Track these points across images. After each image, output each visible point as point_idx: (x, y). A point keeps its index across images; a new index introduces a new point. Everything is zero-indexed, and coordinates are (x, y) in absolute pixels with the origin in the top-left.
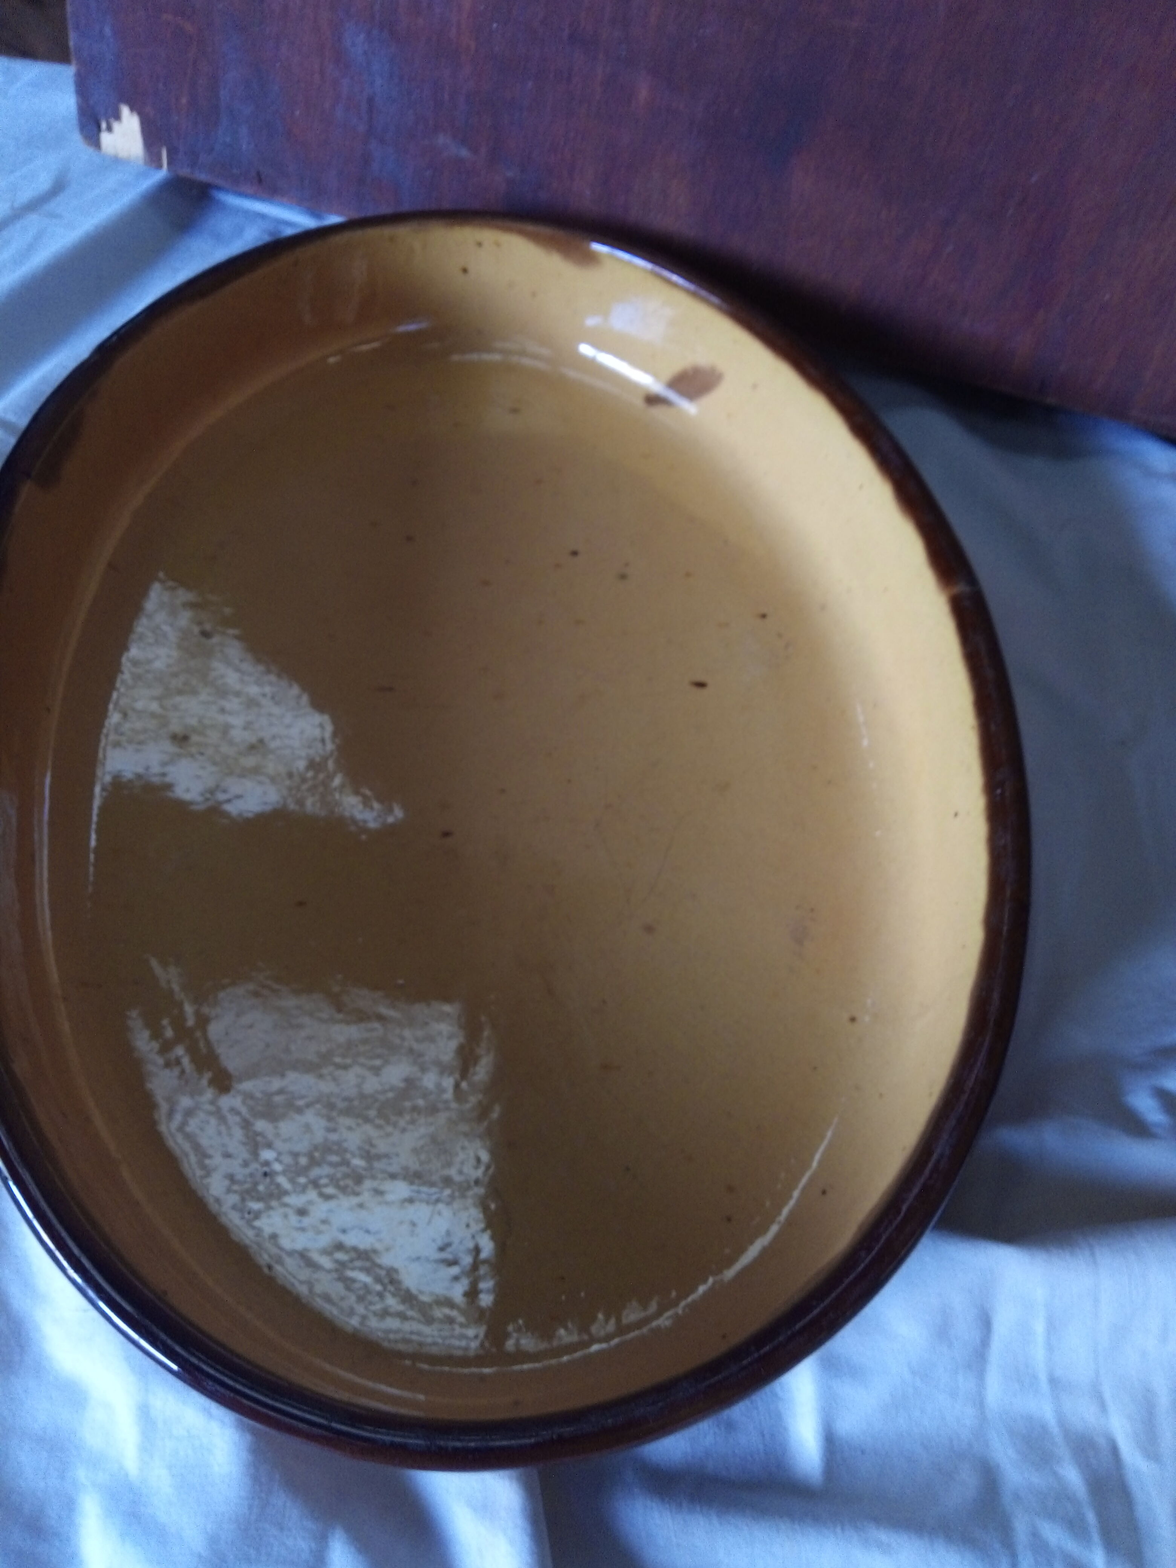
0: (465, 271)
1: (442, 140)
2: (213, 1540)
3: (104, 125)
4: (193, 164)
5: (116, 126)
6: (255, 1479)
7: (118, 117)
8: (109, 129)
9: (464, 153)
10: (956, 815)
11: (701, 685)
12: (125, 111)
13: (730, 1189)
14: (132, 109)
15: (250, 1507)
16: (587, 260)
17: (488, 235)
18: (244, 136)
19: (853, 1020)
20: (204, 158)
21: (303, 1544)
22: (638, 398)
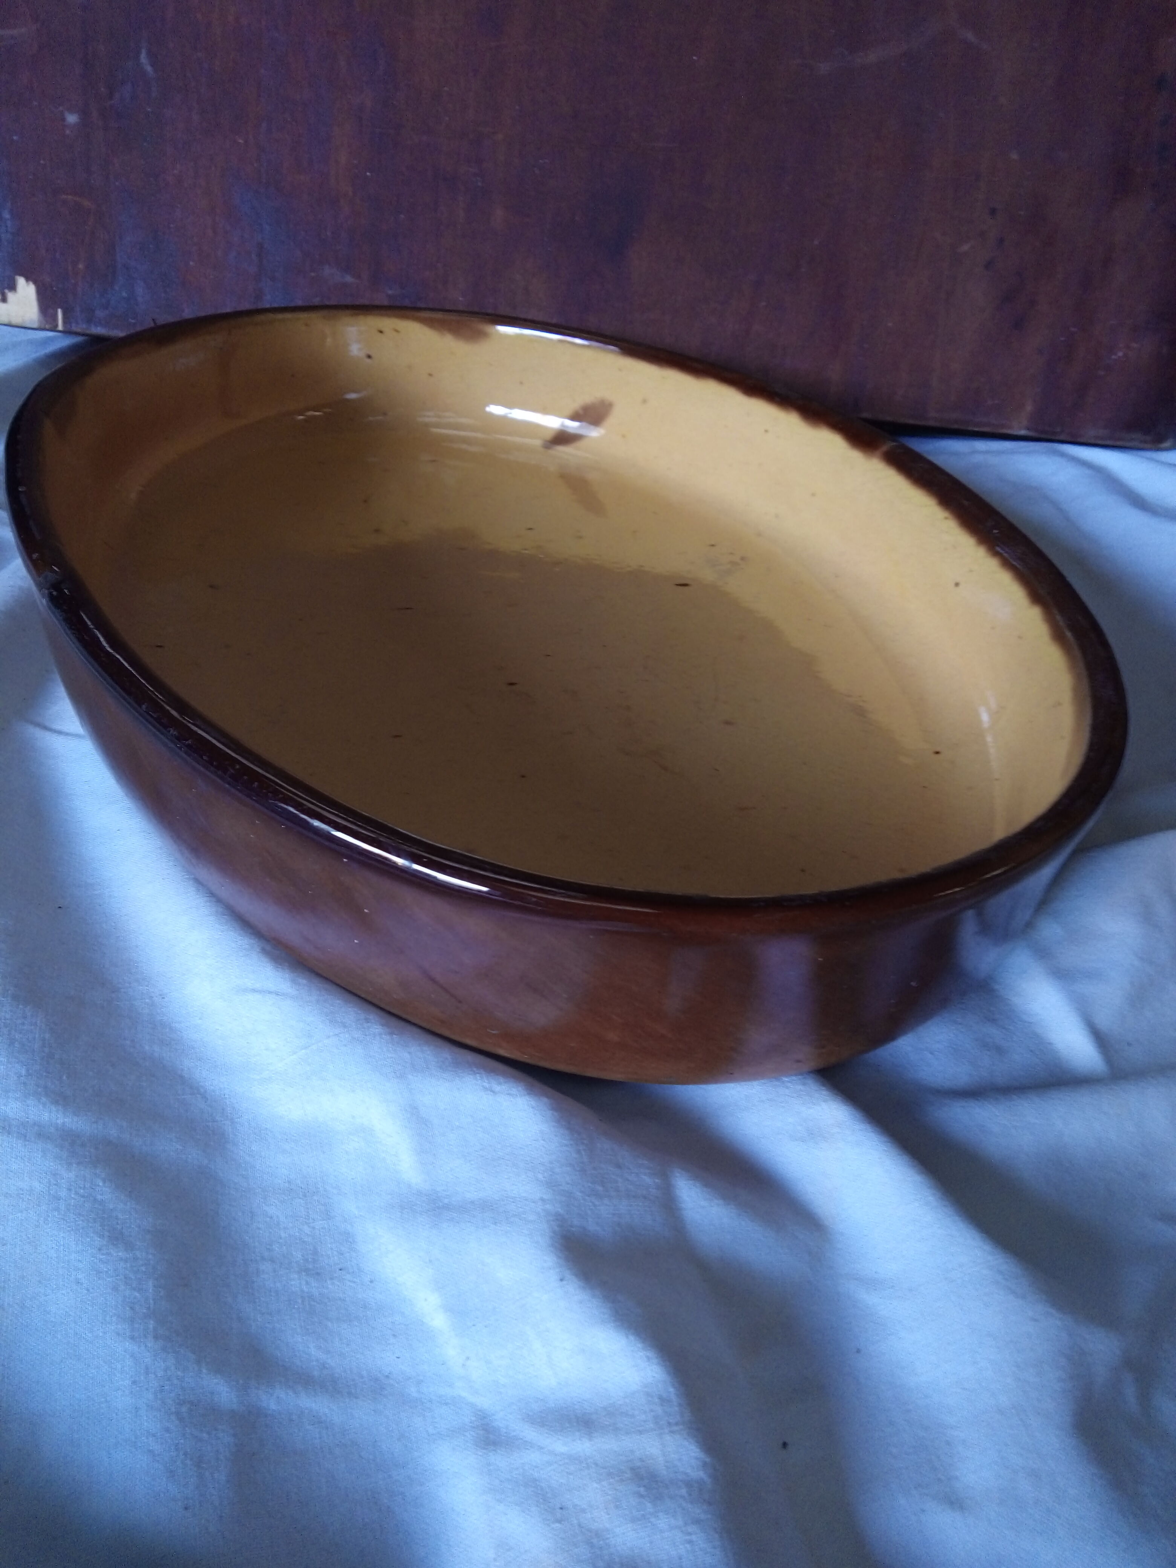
0: (370, 358)
1: (327, 271)
2: (551, 1184)
4: (90, 320)
5: (10, 296)
7: (13, 287)
8: (4, 299)
9: (349, 279)
10: (957, 584)
12: (21, 281)
14: (28, 279)
15: (579, 1152)
16: (477, 336)
17: (388, 323)
18: (140, 290)
19: (937, 753)
20: (100, 313)
21: (647, 1180)
22: (537, 443)
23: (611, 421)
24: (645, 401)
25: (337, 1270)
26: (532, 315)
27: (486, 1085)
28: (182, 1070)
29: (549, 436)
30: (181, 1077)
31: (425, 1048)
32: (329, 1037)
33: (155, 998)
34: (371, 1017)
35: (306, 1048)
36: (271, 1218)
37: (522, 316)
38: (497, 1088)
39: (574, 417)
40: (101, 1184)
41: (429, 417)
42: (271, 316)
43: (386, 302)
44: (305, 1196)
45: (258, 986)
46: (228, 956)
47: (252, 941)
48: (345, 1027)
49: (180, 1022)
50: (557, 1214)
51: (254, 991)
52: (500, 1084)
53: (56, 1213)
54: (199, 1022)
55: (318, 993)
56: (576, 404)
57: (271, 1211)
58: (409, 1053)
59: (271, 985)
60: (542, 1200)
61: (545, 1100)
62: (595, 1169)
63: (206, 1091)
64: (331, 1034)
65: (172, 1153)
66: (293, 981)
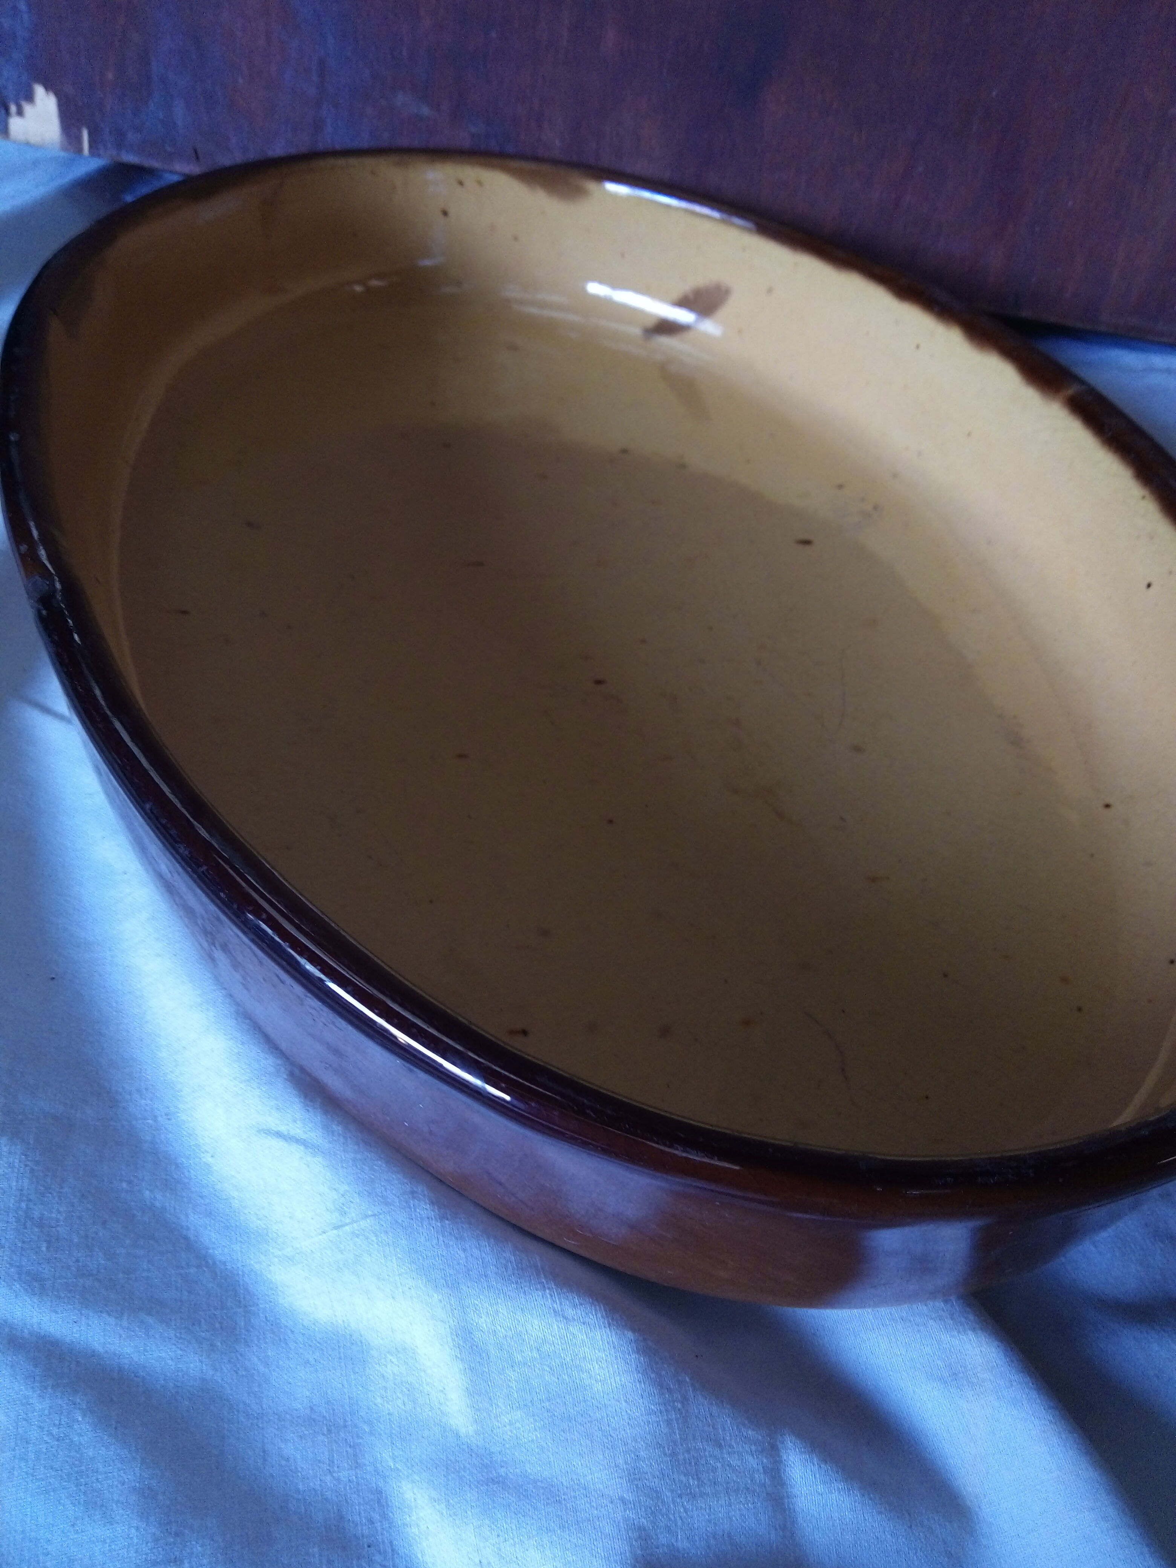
0: (445, 213)
1: (400, 99)
3: (13, 109)
4: (120, 144)
5: (28, 108)
6: (661, 1385)
7: (30, 97)
8: (20, 113)
9: (426, 111)
10: (1149, 586)
11: (807, 542)
12: (39, 91)
13: (1064, 980)
14: (47, 88)
15: (669, 1422)
16: (574, 193)
17: (470, 173)
18: (179, 112)
19: (1107, 806)
20: (132, 137)
21: (752, 1462)
22: (636, 331)
23: (727, 311)
24: (770, 291)
25: (366, 1546)
26: (639, 167)
27: (557, 1306)
28: (188, 1229)
29: (650, 323)
30: (186, 1238)
31: (484, 1243)
32: (366, 1217)
33: (160, 1119)
34: (420, 1188)
35: (337, 1228)
36: (288, 1460)
37: (629, 170)
38: (570, 1312)
39: (684, 303)
40: (80, 1419)
41: (512, 292)
42: (331, 161)
43: (467, 144)
44: (329, 1431)
45: (283, 1129)
46: (248, 1080)
47: (279, 1062)
48: (386, 1204)
49: (188, 1158)
50: (641, 1528)
51: (279, 1135)
52: (575, 1306)
53: (23, 1464)
54: (210, 1160)
55: (356, 1147)
56: (685, 286)
57: (288, 1449)
58: (464, 1250)
59: (297, 1130)
60: (623, 1501)
61: (630, 1335)
62: (688, 1451)
63: (214, 1263)
64: (370, 1213)
65: (170, 1362)
66: (326, 1127)
